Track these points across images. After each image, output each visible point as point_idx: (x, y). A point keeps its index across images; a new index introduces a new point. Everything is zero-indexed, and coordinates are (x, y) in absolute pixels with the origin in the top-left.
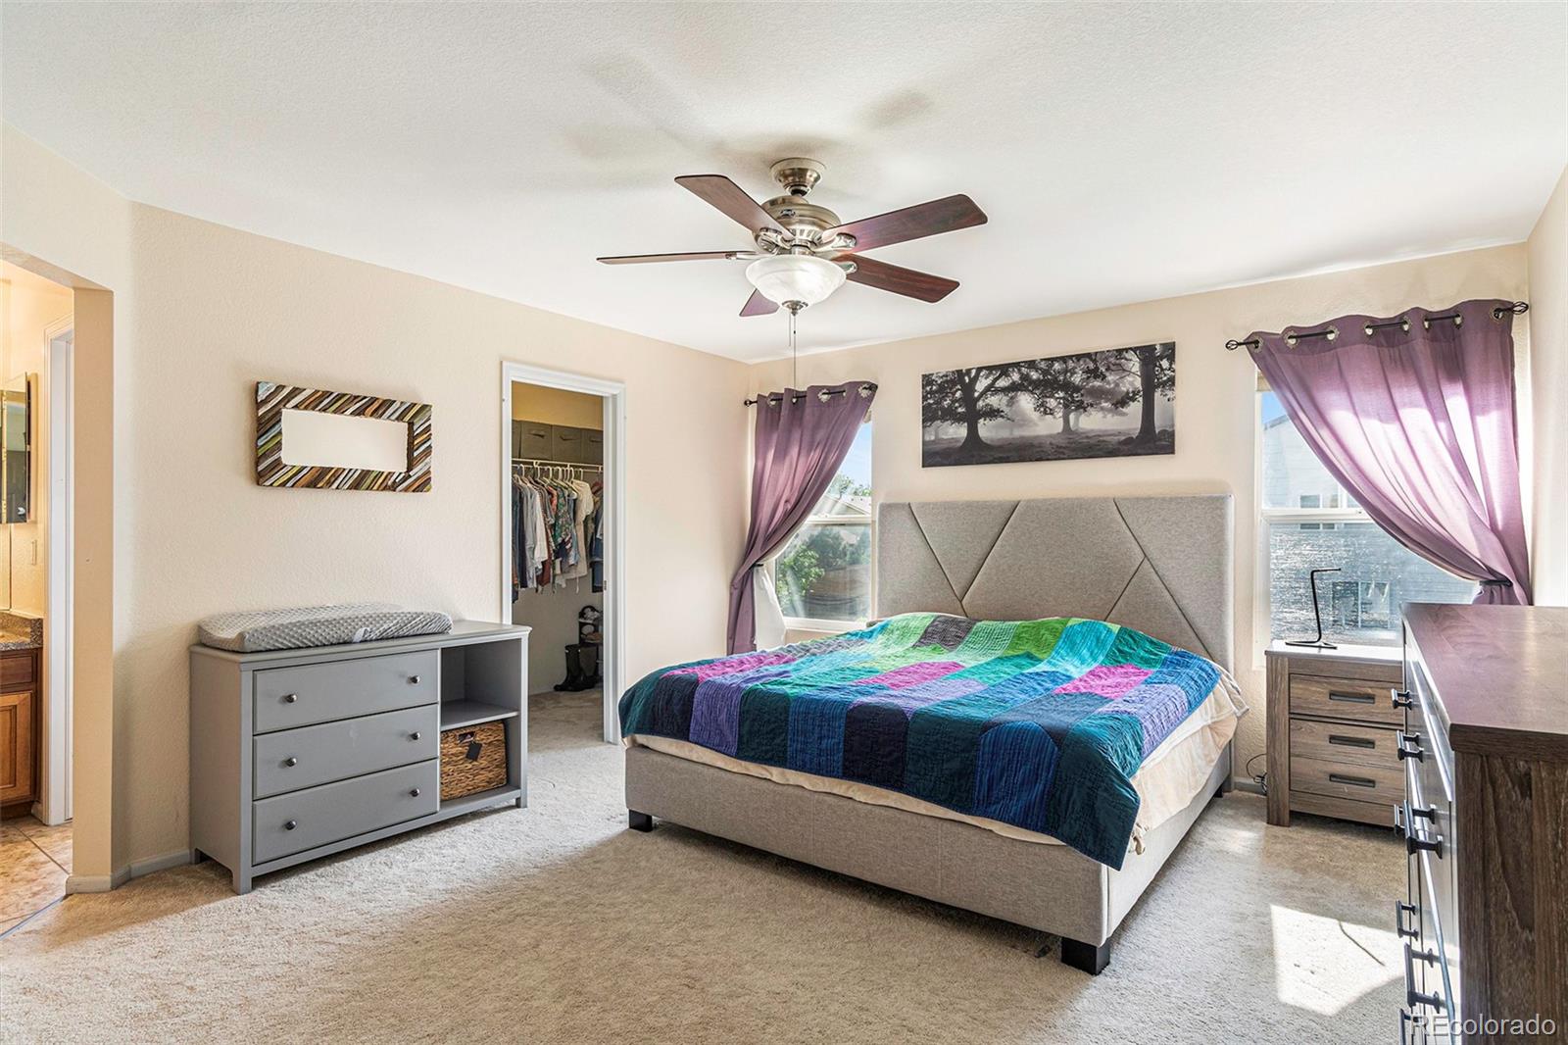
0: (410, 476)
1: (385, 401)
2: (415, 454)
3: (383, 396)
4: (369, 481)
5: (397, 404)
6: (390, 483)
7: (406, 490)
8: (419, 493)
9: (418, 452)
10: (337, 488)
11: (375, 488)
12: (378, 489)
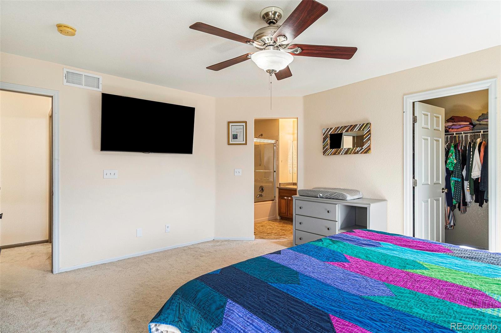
0: (363, 148)
1: (355, 125)
2: (364, 141)
3: (354, 124)
4: (350, 152)
5: (358, 125)
6: (356, 151)
7: (361, 153)
8: (366, 154)
9: (365, 140)
10: (341, 154)
11: (352, 153)
12: (353, 154)
